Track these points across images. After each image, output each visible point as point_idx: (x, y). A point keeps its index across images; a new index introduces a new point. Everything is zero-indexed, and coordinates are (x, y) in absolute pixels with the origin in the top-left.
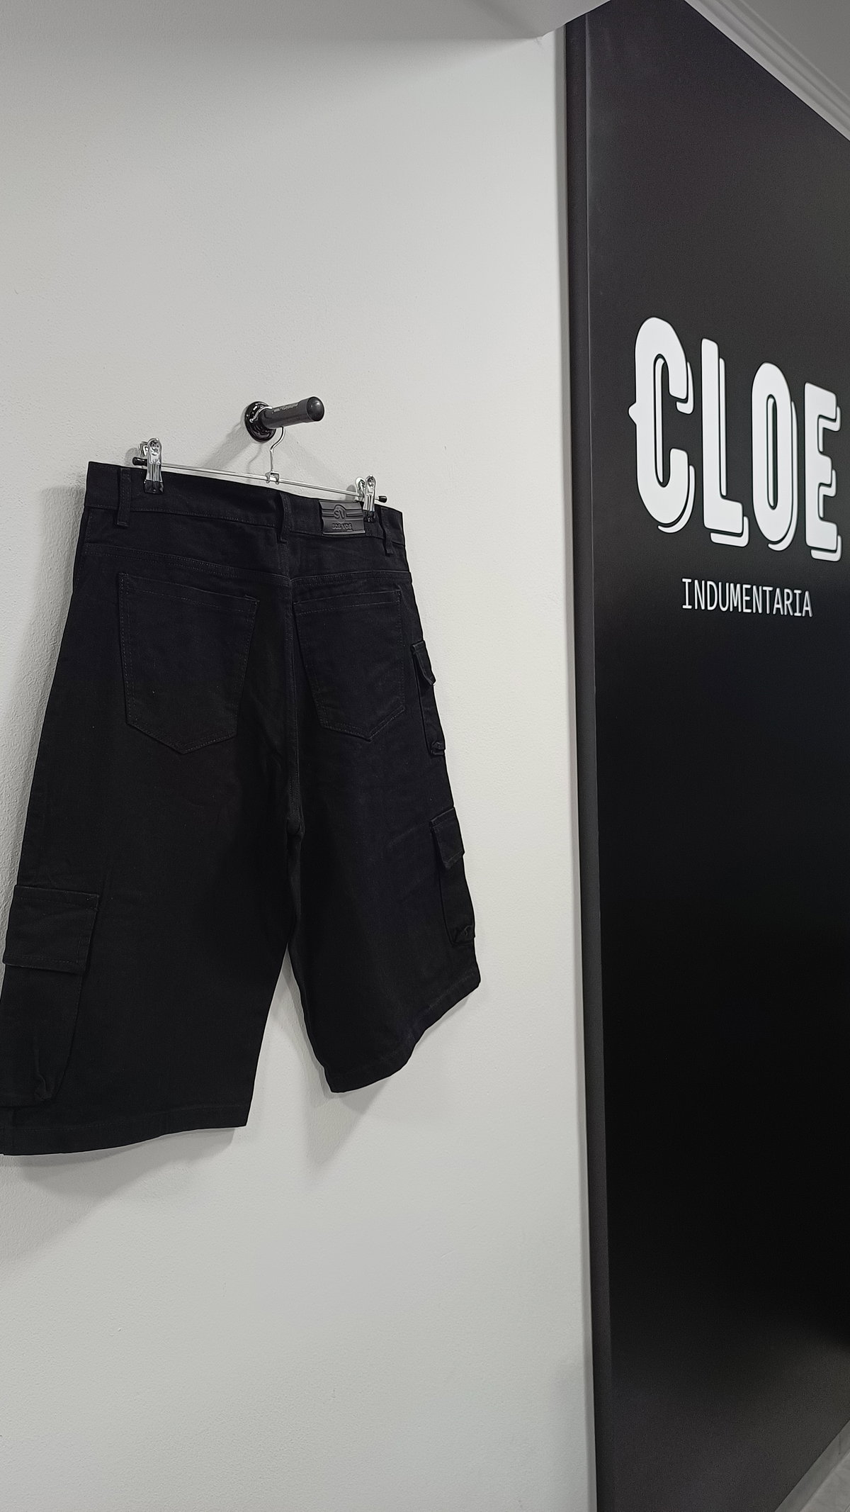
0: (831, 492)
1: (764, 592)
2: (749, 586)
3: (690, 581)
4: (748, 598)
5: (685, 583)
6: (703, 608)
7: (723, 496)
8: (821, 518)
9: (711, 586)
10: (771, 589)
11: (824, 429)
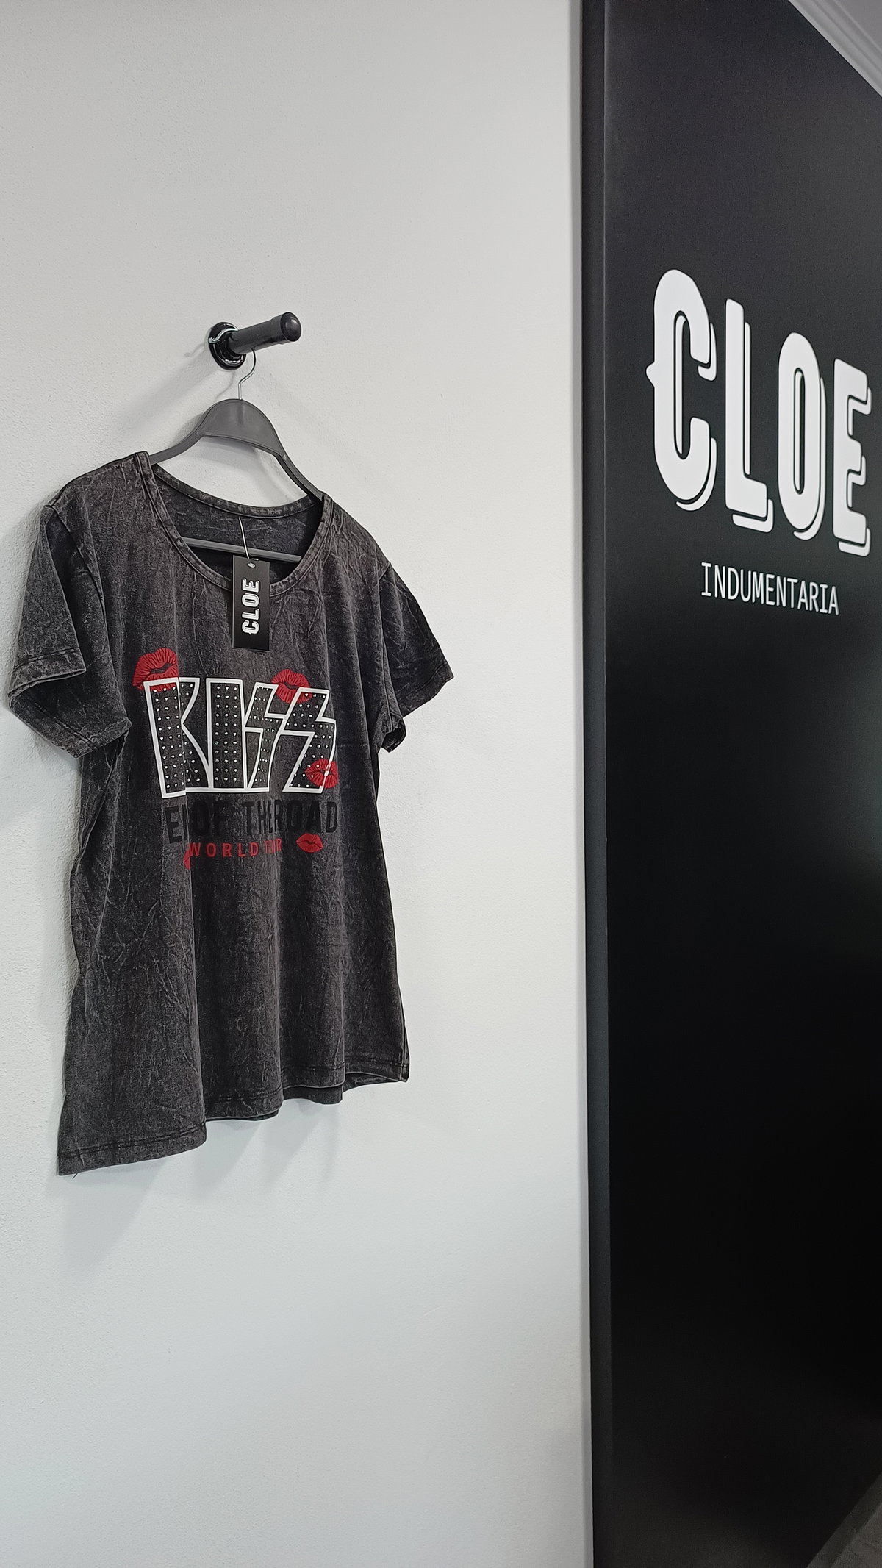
0: (861, 480)
1: (789, 584)
2: (772, 577)
3: (710, 565)
4: (772, 590)
5: (704, 567)
6: (723, 596)
7: (746, 475)
8: (850, 508)
9: (732, 572)
10: (796, 581)
11: (854, 411)
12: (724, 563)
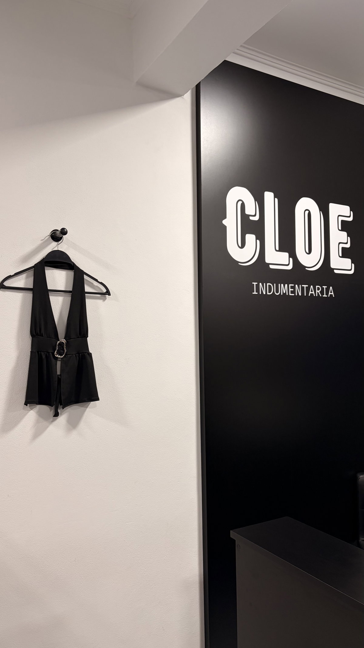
0: (348, 246)
1: (303, 288)
2: (293, 285)
3: (257, 283)
4: (293, 290)
5: (254, 284)
6: (264, 293)
7: (276, 250)
8: (340, 257)
9: (269, 285)
10: (307, 286)
11: (342, 221)
12: (264, 281)
